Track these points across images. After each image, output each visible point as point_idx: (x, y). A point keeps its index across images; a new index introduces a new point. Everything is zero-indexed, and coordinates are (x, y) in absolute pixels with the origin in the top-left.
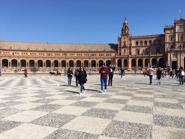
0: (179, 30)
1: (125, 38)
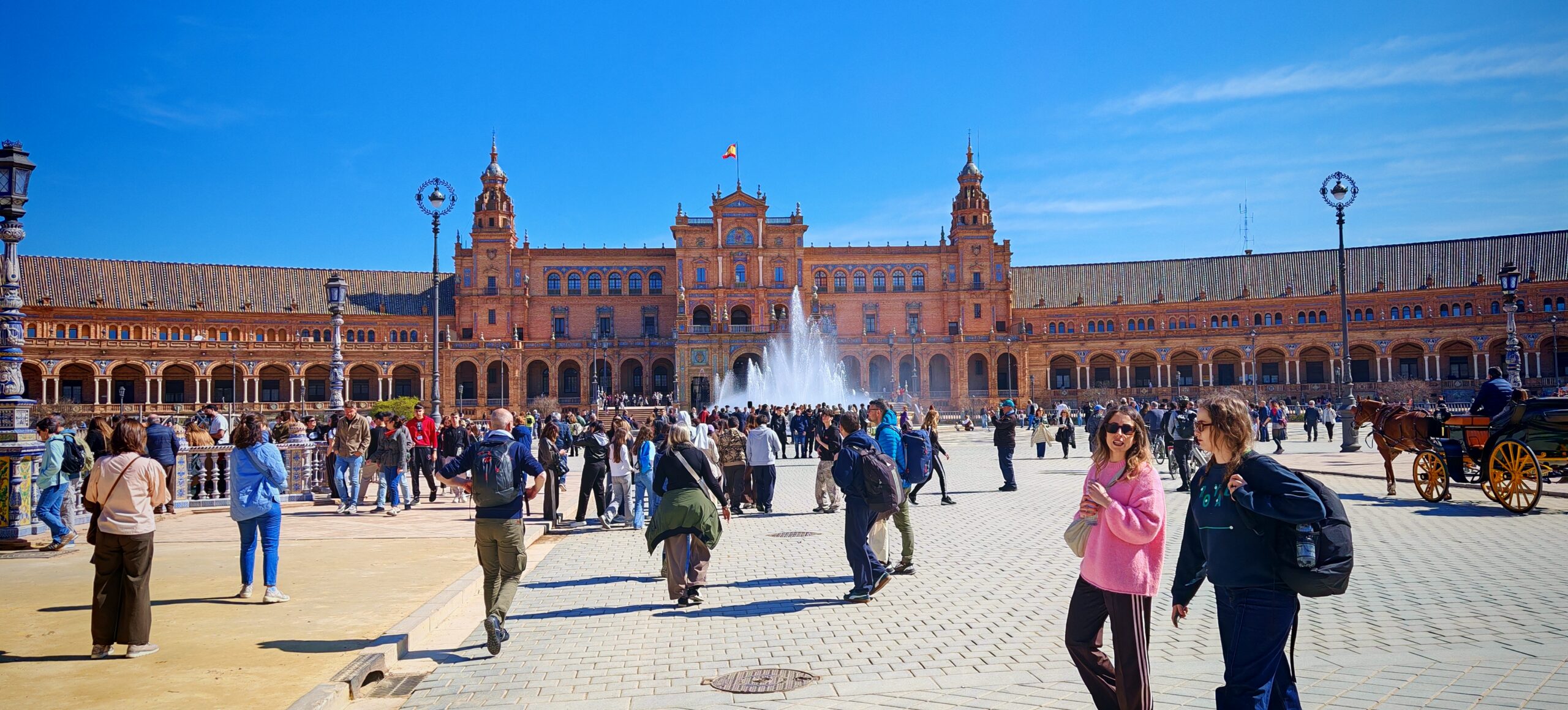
0: (731, 241)
1: (495, 251)
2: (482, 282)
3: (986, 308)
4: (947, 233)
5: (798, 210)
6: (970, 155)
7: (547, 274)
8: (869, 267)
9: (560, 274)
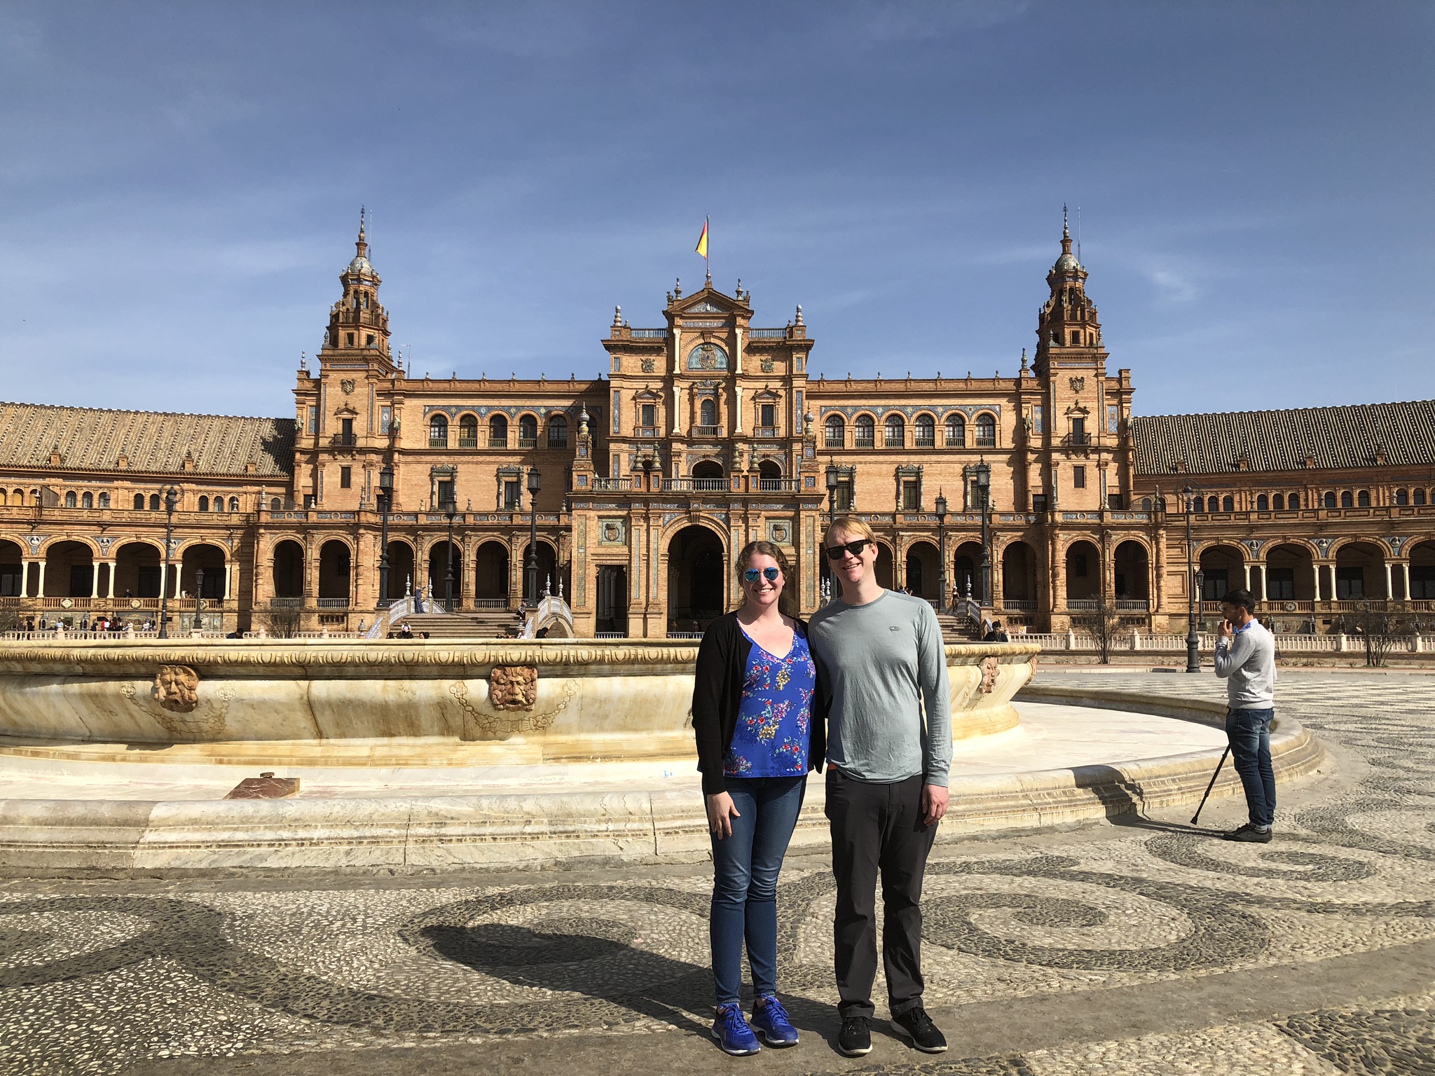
0: (695, 364)
1: (352, 383)
2: (332, 427)
3: (1092, 473)
4: (1031, 361)
5: (797, 316)
6: (1065, 242)
7: (429, 416)
8: (909, 410)
9: (447, 416)
